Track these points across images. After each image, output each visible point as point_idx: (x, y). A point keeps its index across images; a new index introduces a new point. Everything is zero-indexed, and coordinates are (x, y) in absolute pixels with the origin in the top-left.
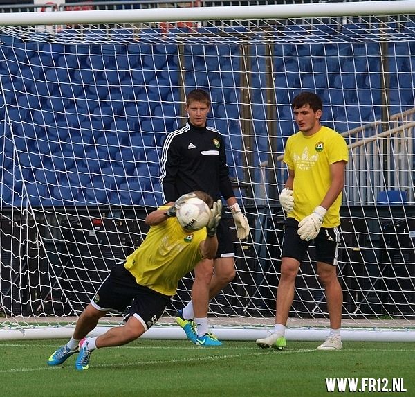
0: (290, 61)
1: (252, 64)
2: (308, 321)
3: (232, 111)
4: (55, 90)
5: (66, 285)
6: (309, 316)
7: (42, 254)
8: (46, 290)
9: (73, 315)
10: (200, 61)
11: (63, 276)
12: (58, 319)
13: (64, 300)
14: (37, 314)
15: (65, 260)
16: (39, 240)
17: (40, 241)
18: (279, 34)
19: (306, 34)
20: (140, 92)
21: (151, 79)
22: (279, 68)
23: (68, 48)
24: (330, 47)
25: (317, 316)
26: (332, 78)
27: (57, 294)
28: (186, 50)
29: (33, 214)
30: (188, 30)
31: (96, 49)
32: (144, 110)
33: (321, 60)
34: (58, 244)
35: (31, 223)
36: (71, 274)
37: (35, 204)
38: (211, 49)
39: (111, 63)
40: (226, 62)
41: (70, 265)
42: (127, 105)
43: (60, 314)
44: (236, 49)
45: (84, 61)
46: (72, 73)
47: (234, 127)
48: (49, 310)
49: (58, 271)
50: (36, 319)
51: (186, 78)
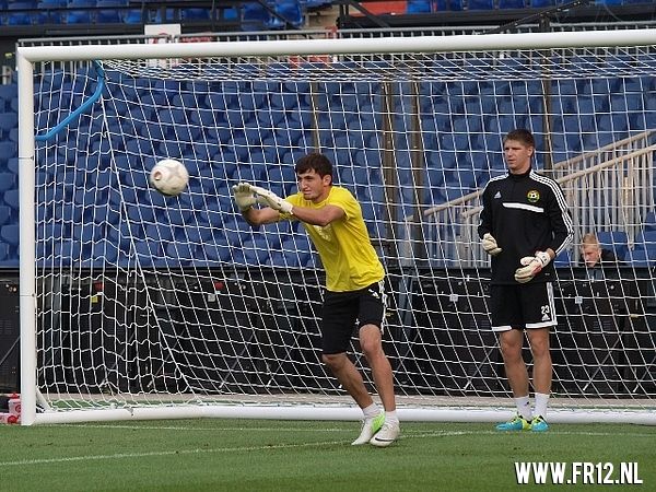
0: (439, 101)
1: (396, 104)
2: (458, 400)
3: (373, 158)
4: (170, 133)
5: (179, 358)
6: (459, 394)
7: (153, 321)
8: (157, 364)
9: (188, 392)
10: (336, 101)
11: (177, 348)
12: (171, 396)
13: (178, 375)
14: (146, 390)
15: (180, 329)
16: (149, 305)
17: (150, 307)
18: (427, 70)
19: (458, 70)
20: (267, 136)
21: (279, 121)
22: (426, 108)
23: (184, 85)
24: (485, 85)
25: (468, 394)
26: (487, 120)
27: (170, 369)
28: (320, 87)
29: (142, 275)
30: (321, 66)
31: (216, 86)
32: (272, 157)
33: (475, 100)
34: (171, 310)
35: (141, 286)
36: (186, 345)
37: (146, 264)
38: (348, 87)
39: (233, 102)
40: (365, 102)
41: (185, 335)
42: (252, 150)
43: (173, 391)
44: (376, 87)
45: (202, 100)
46: (189, 113)
47: (375, 177)
48: (160, 387)
49: (172, 342)
50: (145, 396)
51: (319, 121)
